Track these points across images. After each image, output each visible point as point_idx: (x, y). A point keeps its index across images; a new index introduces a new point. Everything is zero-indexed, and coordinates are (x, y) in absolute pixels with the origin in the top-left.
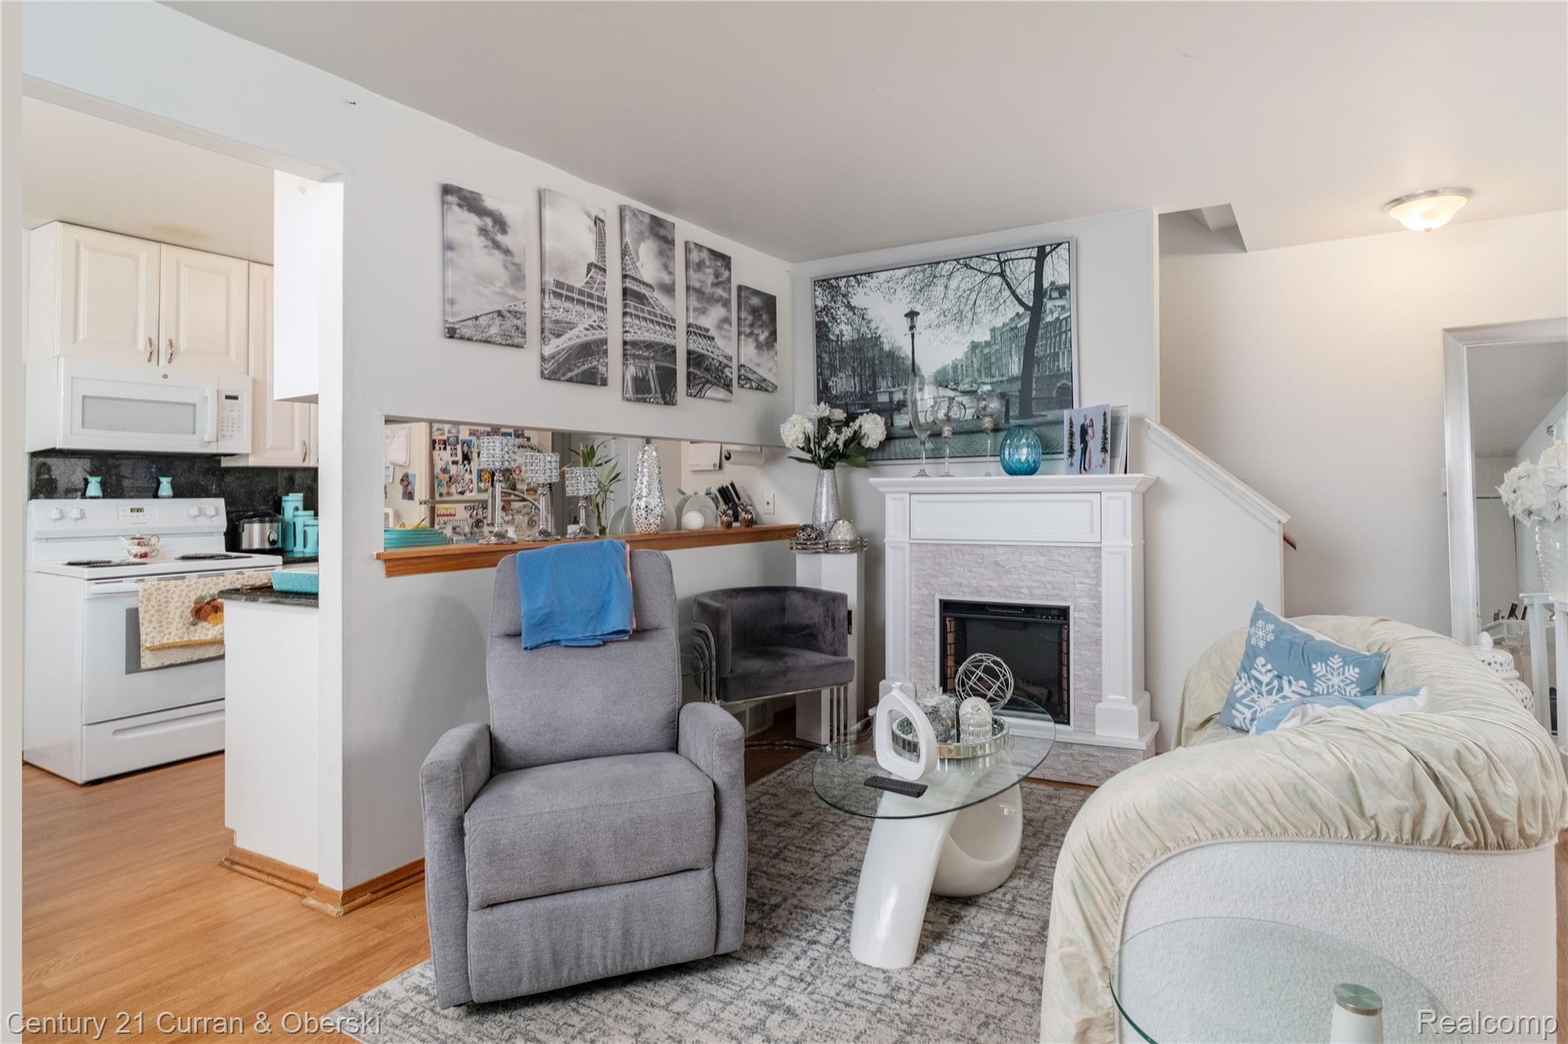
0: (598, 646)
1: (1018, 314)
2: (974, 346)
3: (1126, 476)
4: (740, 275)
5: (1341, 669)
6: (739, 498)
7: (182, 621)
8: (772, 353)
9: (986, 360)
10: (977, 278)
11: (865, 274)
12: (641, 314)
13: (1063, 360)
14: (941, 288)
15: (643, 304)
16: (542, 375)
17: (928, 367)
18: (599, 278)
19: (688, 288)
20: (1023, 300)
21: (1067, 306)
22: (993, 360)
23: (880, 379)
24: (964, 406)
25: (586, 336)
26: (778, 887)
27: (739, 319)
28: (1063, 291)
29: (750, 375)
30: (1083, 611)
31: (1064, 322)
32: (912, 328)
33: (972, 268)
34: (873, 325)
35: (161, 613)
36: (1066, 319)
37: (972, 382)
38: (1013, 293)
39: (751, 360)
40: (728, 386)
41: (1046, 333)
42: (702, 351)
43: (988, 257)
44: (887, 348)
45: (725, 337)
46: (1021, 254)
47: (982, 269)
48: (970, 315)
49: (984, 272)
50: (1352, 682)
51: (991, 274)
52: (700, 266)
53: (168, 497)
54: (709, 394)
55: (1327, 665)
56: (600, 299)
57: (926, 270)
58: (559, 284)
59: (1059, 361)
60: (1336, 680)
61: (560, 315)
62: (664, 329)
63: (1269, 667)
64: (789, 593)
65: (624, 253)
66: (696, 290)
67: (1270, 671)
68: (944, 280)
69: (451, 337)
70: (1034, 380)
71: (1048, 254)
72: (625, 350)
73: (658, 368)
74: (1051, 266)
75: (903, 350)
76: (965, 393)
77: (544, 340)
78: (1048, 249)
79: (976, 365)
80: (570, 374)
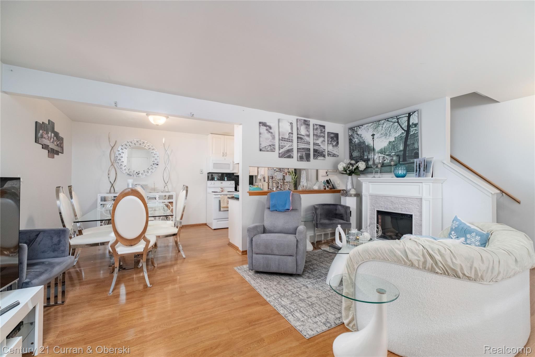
0: (284, 212)
1: (402, 133)
2: (390, 142)
3: (432, 178)
4: (327, 130)
5: (475, 237)
6: (331, 183)
7: (226, 203)
8: (337, 147)
9: (393, 146)
10: (391, 124)
11: (361, 126)
12: (301, 142)
13: (416, 145)
14: (381, 127)
15: (302, 140)
16: (279, 157)
17: (377, 148)
18: (291, 135)
19: (314, 135)
20: (404, 129)
21: (417, 129)
22: (395, 146)
23: (365, 152)
24: (387, 159)
25: (288, 148)
26: (318, 268)
27: (328, 140)
28: (416, 125)
29: (330, 153)
30: (417, 216)
31: (416, 134)
32: (373, 138)
33: (389, 121)
34: (363, 139)
35: (223, 201)
36: (417, 133)
37: (389, 152)
38: (401, 127)
39: (331, 150)
40: (324, 156)
41: (411, 137)
42: (317, 149)
43: (394, 118)
44: (367, 144)
45: (323, 145)
46: (403, 116)
47: (392, 121)
48: (389, 134)
49: (393, 122)
50: (478, 241)
51: (395, 122)
52: (317, 129)
53: (226, 181)
54: (319, 158)
55: (471, 235)
56: (292, 140)
57: (377, 123)
58: (282, 138)
59: (414, 145)
60: (473, 240)
61: (283, 144)
62: (307, 145)
63: (455, 234)
64: (338, 205)
65: (298, 129)
66: (315, 135)
67: (455, 236)
68: (381, 125)
69: (261, 151)
70: (407, 151)
71: (412, 115)
72: (298, 150)
73: (305, 153)
74: (412, 118)
75: (371, 144)
76: (387, 155)
77: (279, 150)
78: (411, 113)
79: (390, 148)
80: (285, 156)
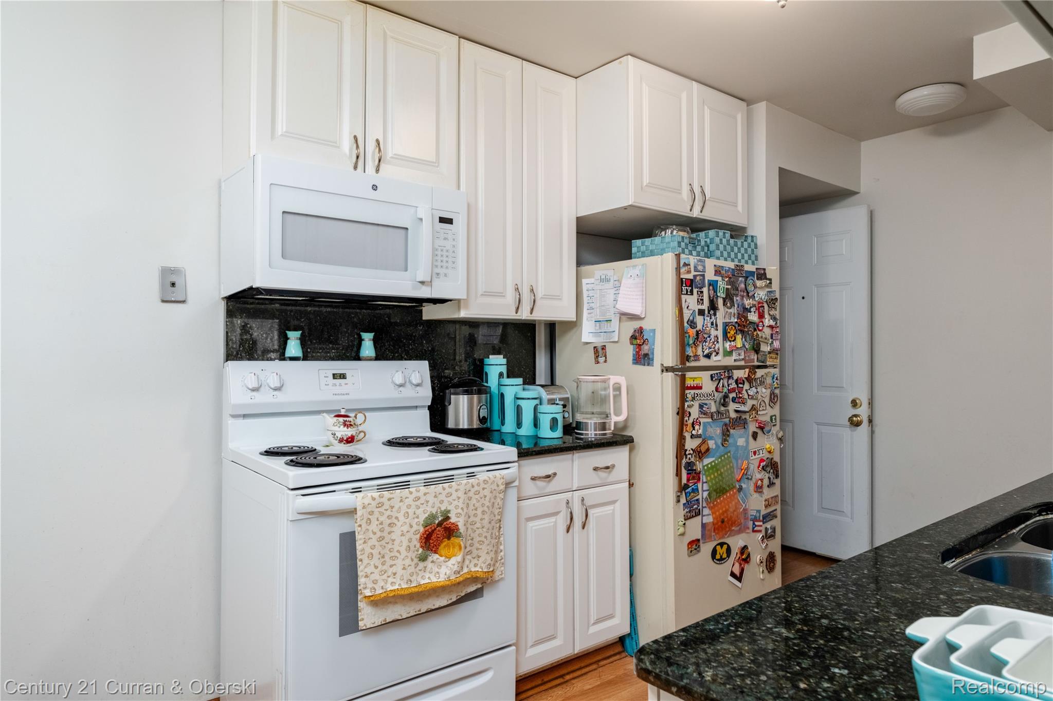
7: (409, 555)
35: (383, 543)
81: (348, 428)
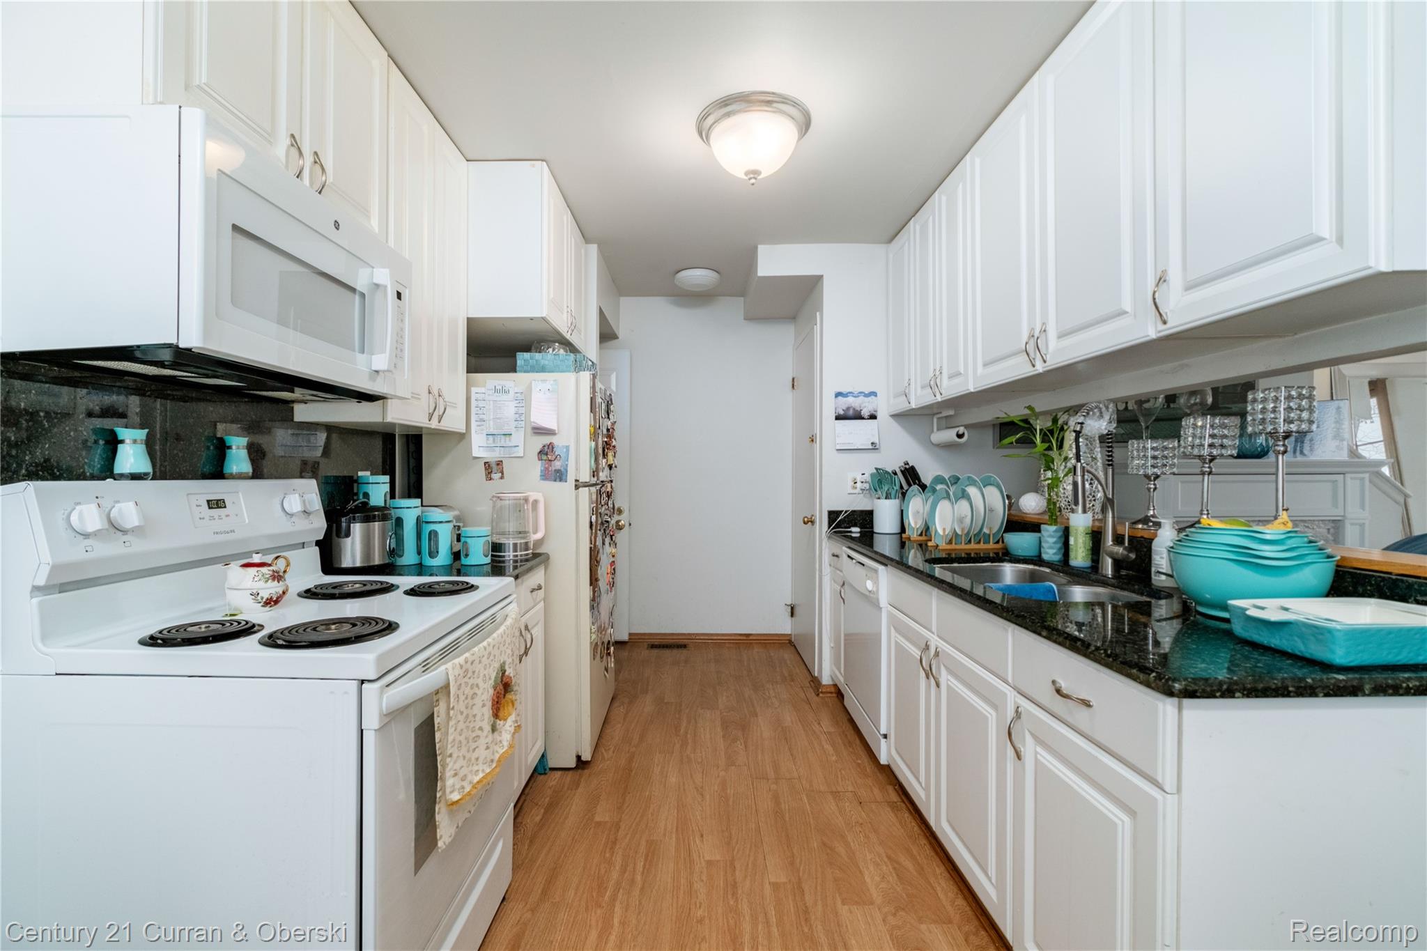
81: (279, 582)
